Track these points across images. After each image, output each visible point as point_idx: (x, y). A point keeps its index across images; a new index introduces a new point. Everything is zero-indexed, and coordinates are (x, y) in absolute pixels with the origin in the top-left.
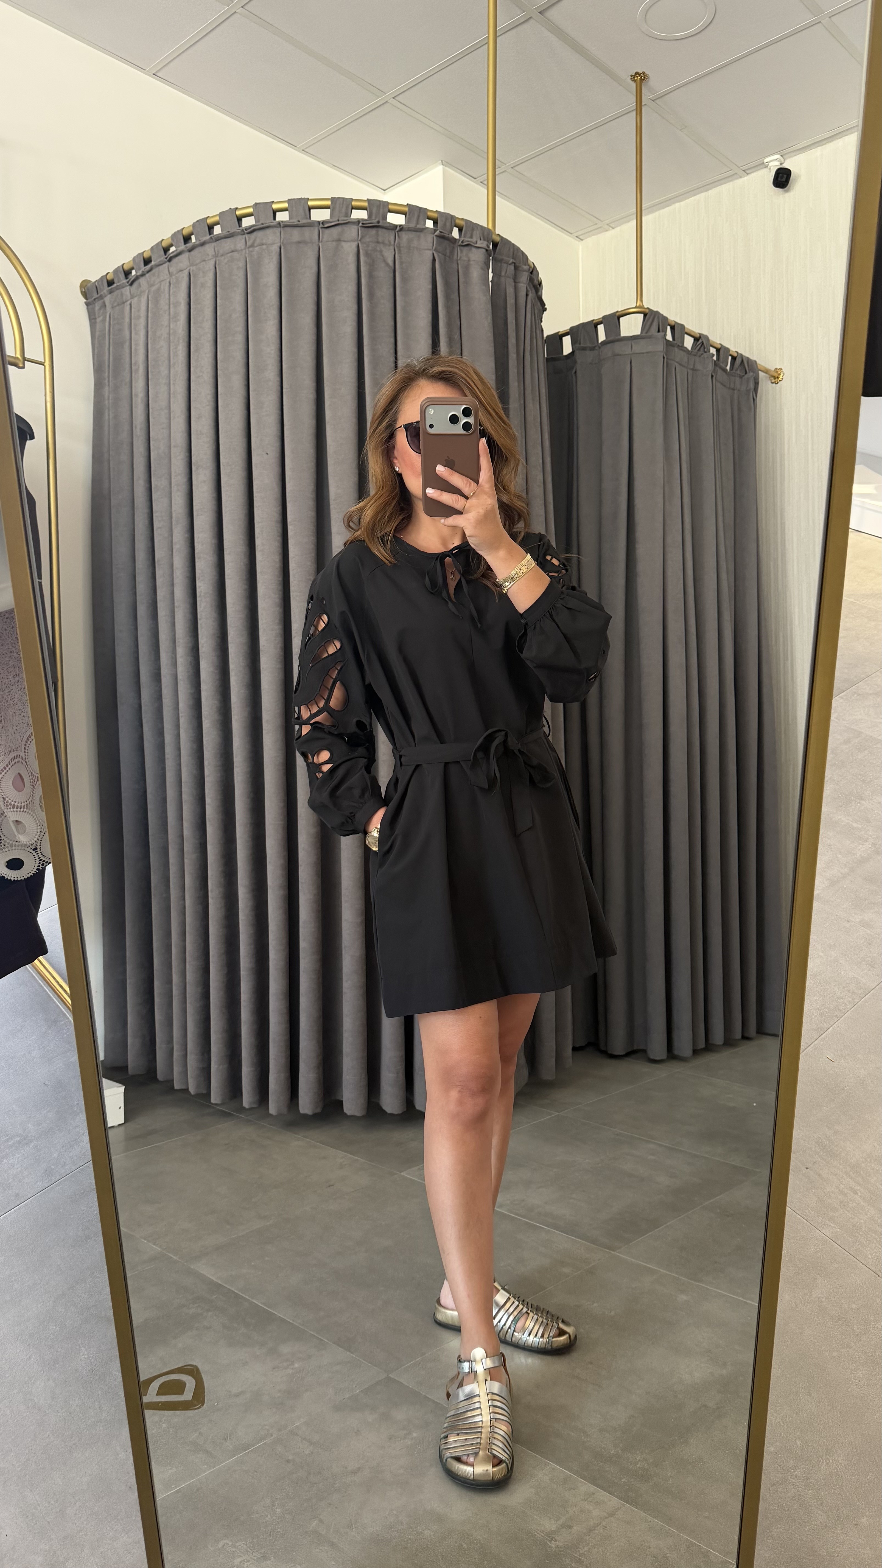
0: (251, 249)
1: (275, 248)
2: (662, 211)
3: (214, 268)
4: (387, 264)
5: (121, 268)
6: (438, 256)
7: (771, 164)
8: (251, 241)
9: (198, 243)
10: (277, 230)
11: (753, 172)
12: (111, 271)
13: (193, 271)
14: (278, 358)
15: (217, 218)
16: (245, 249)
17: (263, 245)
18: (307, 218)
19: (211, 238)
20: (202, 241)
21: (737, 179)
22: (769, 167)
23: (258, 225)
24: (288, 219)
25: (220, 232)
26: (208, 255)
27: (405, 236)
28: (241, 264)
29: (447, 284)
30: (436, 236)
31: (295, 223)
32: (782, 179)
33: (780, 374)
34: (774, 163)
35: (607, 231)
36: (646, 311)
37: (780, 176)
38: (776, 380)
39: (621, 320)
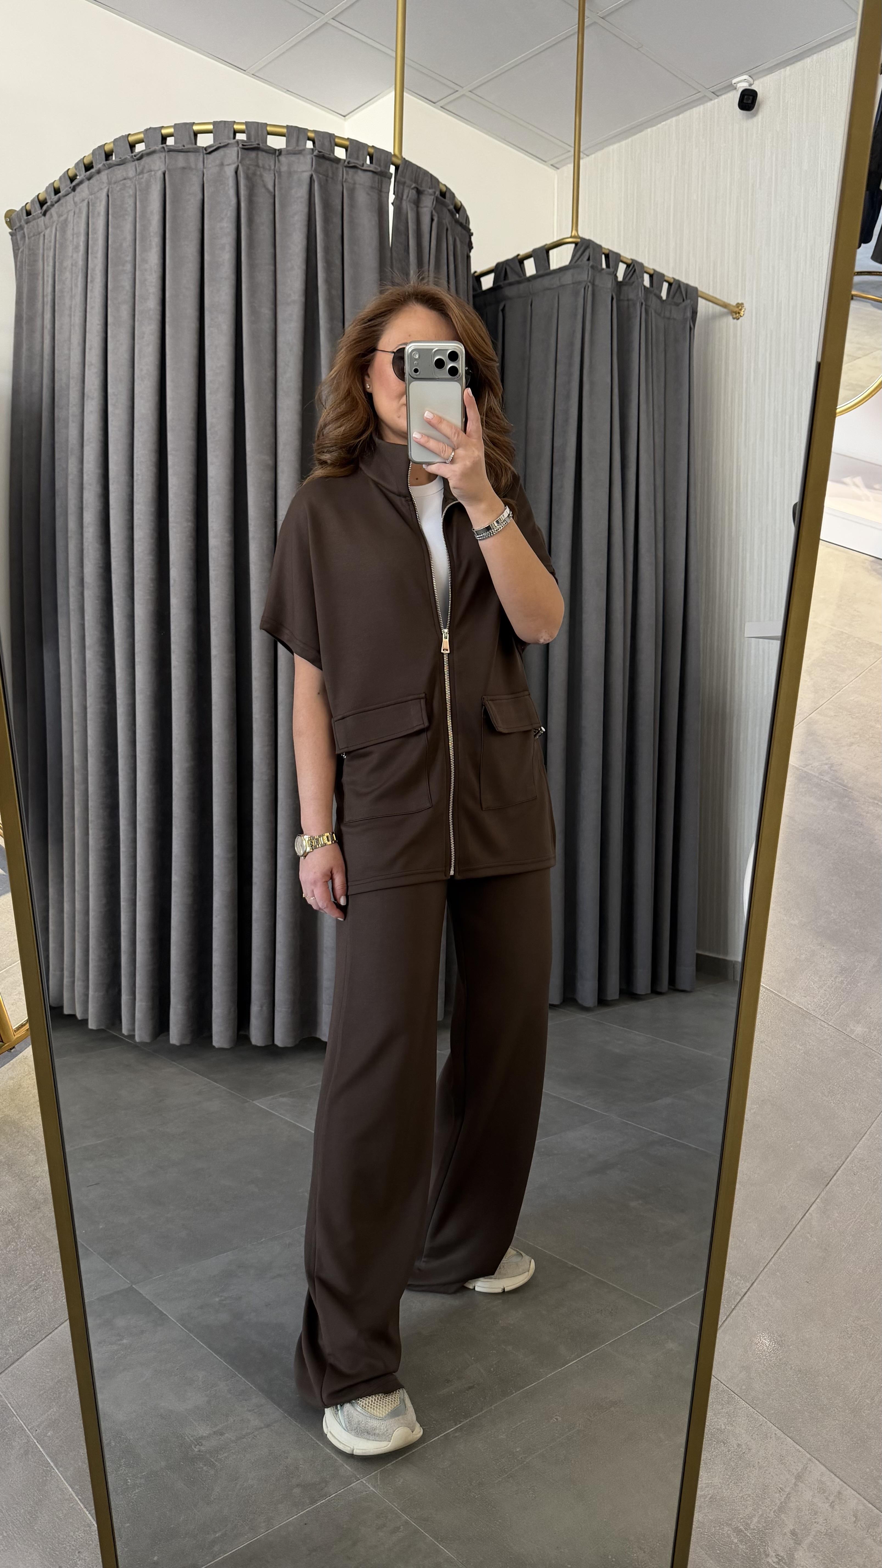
0: (141, 176)
1: (163, 175)
3: (107, 197)
4: (266, 189)
5: (36, 199)
7: (739, 85)
8: (141, 168)
9: (97, 170)
10: (165, 157)
11: (724, 94)
12: (29, 201)
13: (91, 199)
15: (112, 145)
16: (136, 176)
17: (150, 170)
18: (192, 144)
19: (104, 165)
21: (707, 102)
22: (735, 89)
23: (147, 151)
24: (175, 145)
25: (115, 159)
26: (103, 183)
27: (286, 160)
28: (131, 192)
31: (182, 149)
32: (748, 101)
33: (741, 310)
34: (742, 83)
36: (579, 240)
37: (746, 97)
38: (738, 315)
39: (551, 252)
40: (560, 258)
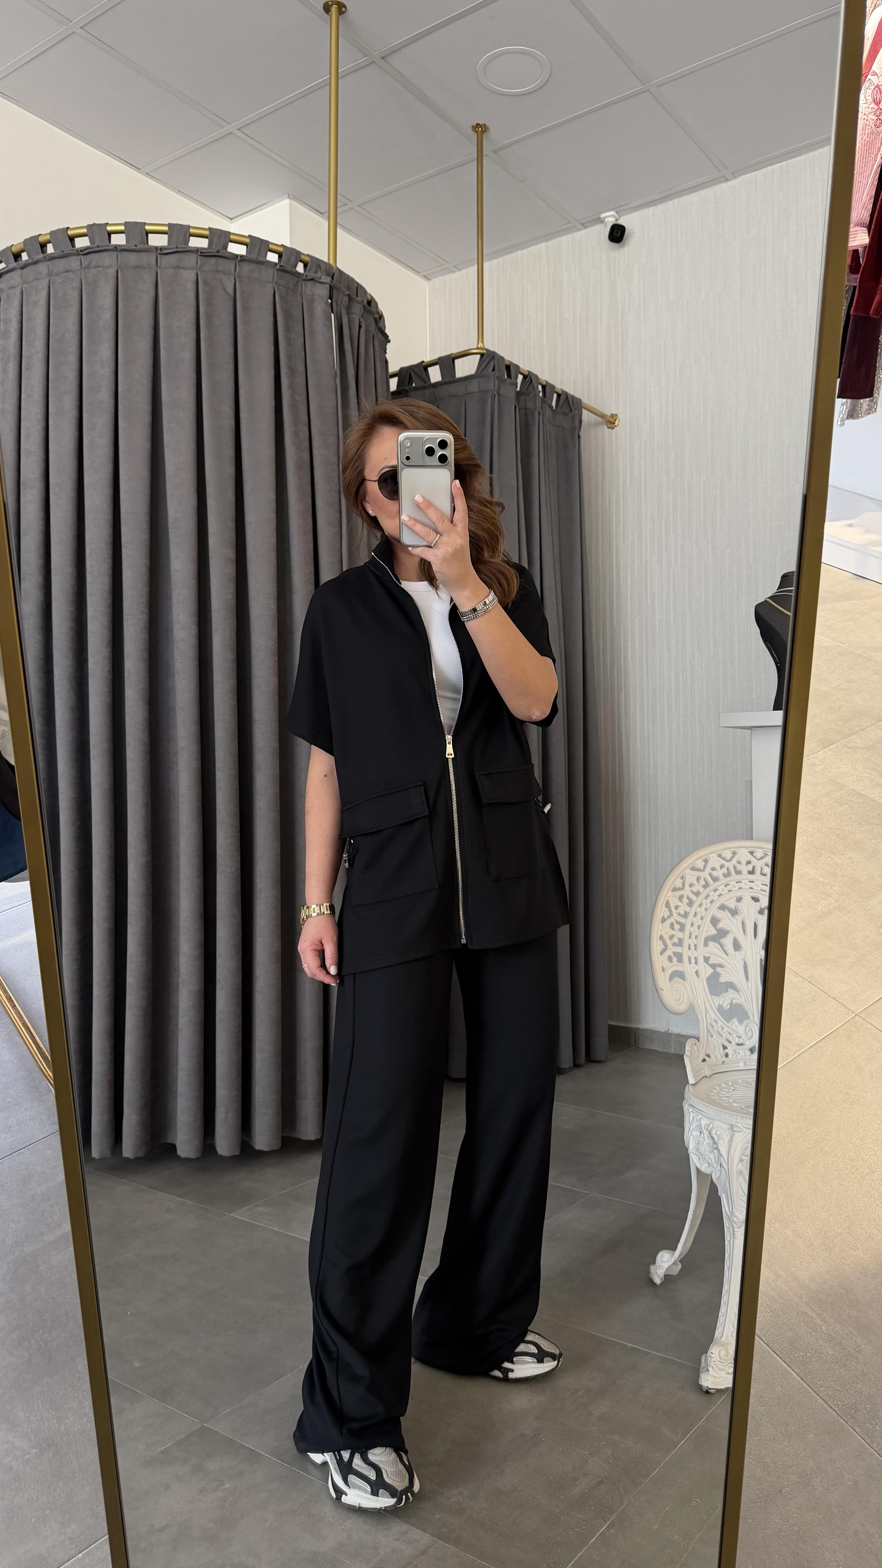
0: (86, 271)
1: (112, 271)
2: (505, 258)
3: (48, 287)
4: (227, 293)
6: (278, 288)
7: (607, 220)
8: (85, 263)
9: (30, 261)
10: (114, 254)
11: (591, 226)
13: (25, 288)
14: (113, 381)
15: (50, 237)
16: (80, 270)
17: (98, 267)
18: (144, 243)
19: (45, 257)
20: (35, 260)
21: (576, 231)
22: (605, 222)
23: (95, 248)
24: (125, 243)
25: (53, 251)
26: (42, 273)
27: (246, 268)
28: (76, 284)
29: (288, 316)
30: (277, 269)
31: (132, 248)
32: (617, 234)
33: (615, 420)
34: (610, 219)
35: (453, 272)
36: (485, 351)
37: (615, 231)
38: (612, 425)
39: (456, 361)
40: (465, 368)
